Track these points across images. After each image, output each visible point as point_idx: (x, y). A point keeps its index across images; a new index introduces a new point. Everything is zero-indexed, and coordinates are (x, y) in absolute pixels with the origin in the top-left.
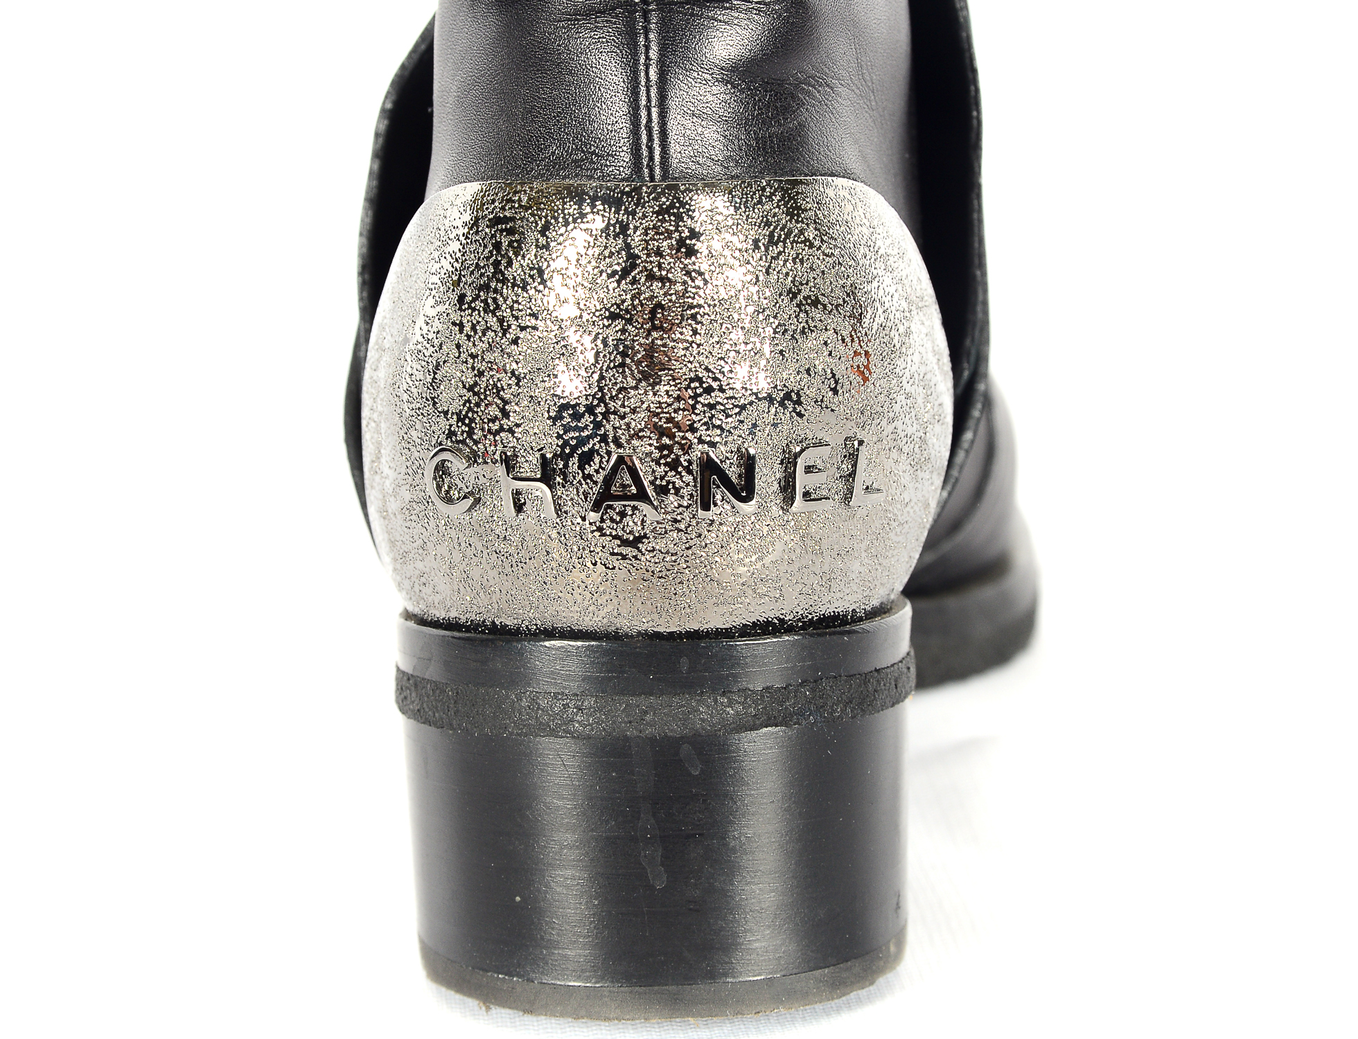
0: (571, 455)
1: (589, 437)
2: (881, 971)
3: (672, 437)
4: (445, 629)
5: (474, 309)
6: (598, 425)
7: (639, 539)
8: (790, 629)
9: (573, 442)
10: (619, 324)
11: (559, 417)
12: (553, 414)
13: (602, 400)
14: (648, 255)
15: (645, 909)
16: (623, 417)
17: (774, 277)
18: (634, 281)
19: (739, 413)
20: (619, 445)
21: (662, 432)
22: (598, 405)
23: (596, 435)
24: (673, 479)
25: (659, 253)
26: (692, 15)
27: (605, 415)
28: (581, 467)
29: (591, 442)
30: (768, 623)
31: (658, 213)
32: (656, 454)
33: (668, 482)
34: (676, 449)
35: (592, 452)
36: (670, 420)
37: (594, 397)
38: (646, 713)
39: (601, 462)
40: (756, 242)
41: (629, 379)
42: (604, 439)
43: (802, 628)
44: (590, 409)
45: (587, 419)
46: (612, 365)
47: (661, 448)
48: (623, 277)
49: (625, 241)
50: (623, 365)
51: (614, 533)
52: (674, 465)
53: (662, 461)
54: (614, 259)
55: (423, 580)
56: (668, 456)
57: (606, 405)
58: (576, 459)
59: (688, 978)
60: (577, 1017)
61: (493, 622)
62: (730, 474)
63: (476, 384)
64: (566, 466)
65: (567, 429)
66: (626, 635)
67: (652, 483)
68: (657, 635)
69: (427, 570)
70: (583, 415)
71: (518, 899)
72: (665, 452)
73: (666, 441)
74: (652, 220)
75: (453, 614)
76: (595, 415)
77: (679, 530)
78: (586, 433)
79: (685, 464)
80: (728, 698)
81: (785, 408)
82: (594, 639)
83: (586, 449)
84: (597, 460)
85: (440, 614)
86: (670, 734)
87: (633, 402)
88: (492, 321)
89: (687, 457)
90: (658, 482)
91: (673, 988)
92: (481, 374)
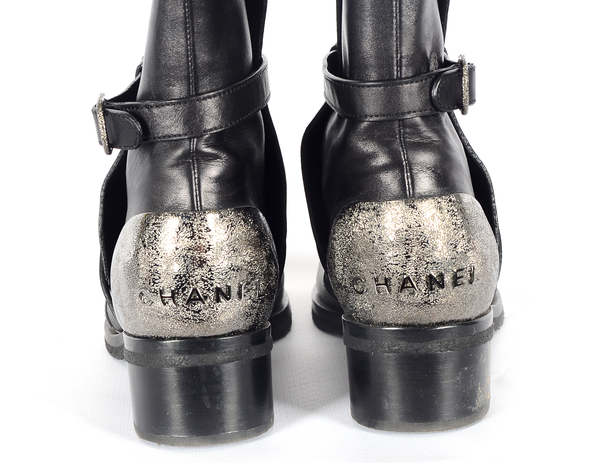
0: (179, 289)
1: (184, 283)
2: (269, 427)
3: (208, 282)
4: (143, 338)
5: (149, 249)
6: (187, 280)
7: (200, 311)
8: (241, 333)
9: (180, 285)
10: (191, 251)
11: (175, 278)
12: (174, 277)
13: (188, 273)
14: (199, 232)
15: (205, 414)
16: (194, 277)
17: (233, 235)
18: (195, 239)
19: (225, 274)
20: (193, 285)
21: (204, 281)
22: (187, 274)
23: (187, 283)
24: (208, 294)
25: (201, 231)
26: (207, 164)
27: (189, 277)
28: (182, 292)
29: (185, 285)
30: (235, 332)
31: (201, 220)
32: (204, 287)
33: (208, 295)
34: (209, 285)
35: (186, 287)
36: (207, 277)
37: (185, 272)
38: (203, 359)
39: (188, 290)
40: (228, 226)
41: (195, 266)
42: (189, 284)
43: (244, 333)
44: (184, 276)
45: (184, 278)
46: (190, 263)
47: (205, 285)
48: (192, 238)
49: (192, 228)
50: (193, 263)
51: (192, 310)
52: (209, 290)
53: (205, 289)
54: (189, 234)
55: (135, 325)
56: (207, 287)
57: (189, 274)
58: (181, 289)
59: (218, 433)
60: (186, 446)
61: (157, 336)
62: (224, 291)
63: (150, 270)
64: (178, 291)
65: (178, 281)
66: (196, 338)
67: (203, 295)
68: (205, 337)
69: (137, 322)
70: (182, 277)
71: (168, 413)
72: (206, 286)
73: (206, 283)
74: (199, 222)
75: (145, 334)
76: (186, 277)
77: (211, 308)
78: (183, 282)
79: (212, 289)
80: (226, 354)
81: (238, 272)
82: (187, 339)
83: (183, 287)
84: (187, 289)
85: (141, 334)
86: (210, 365)
87: (196, 273)
88: (155, 252)
89: (212, 287)
90: (204, 295)
91: (214, 436)
92: (152, 267)
